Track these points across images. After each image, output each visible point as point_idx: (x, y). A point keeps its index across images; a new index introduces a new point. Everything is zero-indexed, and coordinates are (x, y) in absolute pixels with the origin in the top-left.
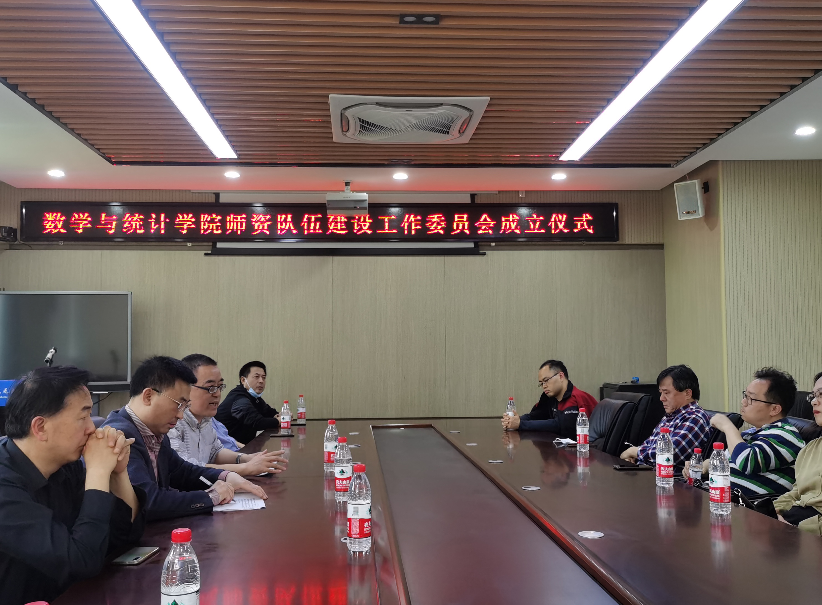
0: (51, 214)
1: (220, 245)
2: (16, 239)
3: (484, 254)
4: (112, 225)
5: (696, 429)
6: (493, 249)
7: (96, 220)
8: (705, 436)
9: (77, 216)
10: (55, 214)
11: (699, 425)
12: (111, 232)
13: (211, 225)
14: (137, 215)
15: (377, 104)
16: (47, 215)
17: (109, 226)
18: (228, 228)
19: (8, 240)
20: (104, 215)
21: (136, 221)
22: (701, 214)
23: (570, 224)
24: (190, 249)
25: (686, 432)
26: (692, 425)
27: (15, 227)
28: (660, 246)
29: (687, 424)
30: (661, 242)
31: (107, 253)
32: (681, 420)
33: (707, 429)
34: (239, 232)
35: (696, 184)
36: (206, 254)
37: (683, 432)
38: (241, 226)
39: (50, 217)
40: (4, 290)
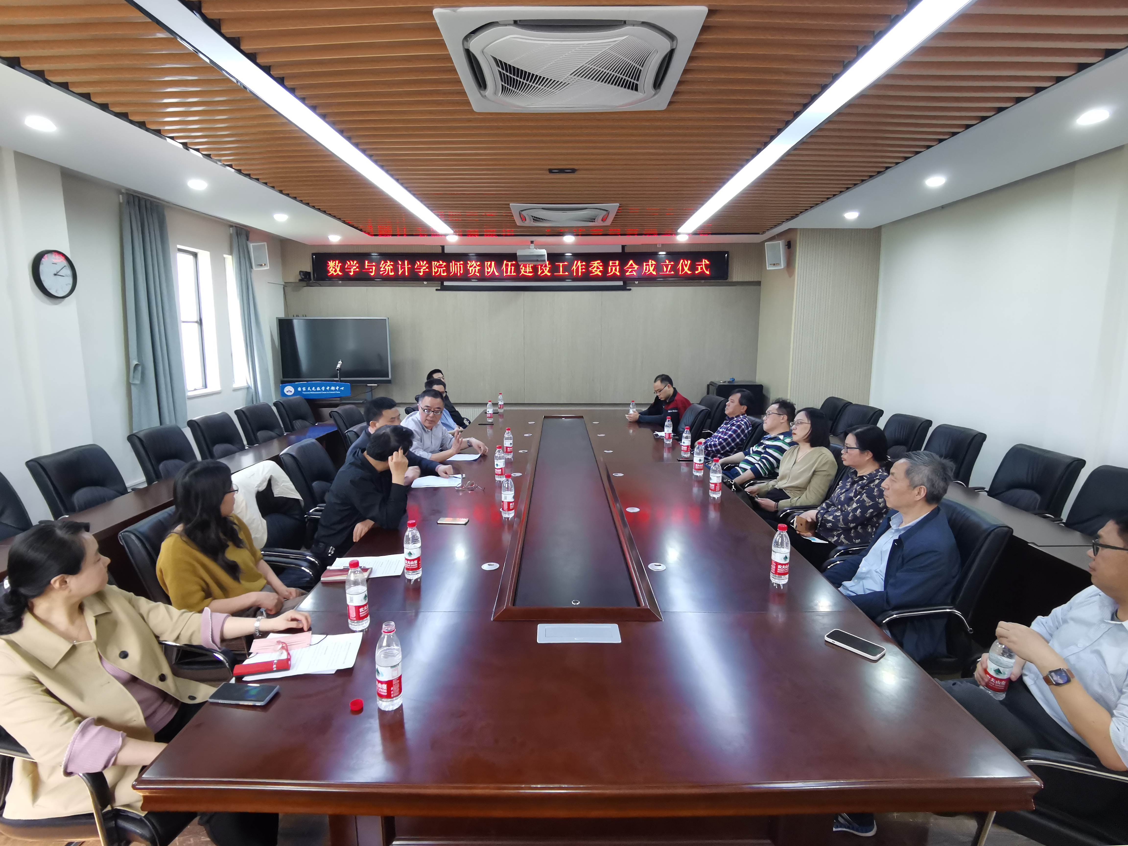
0: (332, 261)
1: (446, 283)
2: (311, 280)
3: (630, 290)
4: (372, 270)
5: (739, 431)
6: (637, 286)
7: (361, 265)
8: (744, 436)
9: (349, 263)
10: (334, 262)
11: (741, 429)
12: (372, 274)
13: (439, 269)
14: (388, 262)
15: (543, 209)
16: (329, 262)
17: (371, 270)
18: (451, 271)
19: (306, 281)
20: (367, 262)
21: (389, 266)
22: (783, 265)
23: (693, 268)
24: (426, 286)
25: (732, 433)
26: (736, 429)
27: (309, 271)
28: (758, 283)
29: (734, 428)
30: (759, 280)
31: (370, 289)
32: (731, 425)
33: (746, 431)
34: (459, 275)
35: (781, 244)
36: (437, 290)
37: (730, 433)
38: (460, 270)
39: (331, 264)
40: (306, 316)
